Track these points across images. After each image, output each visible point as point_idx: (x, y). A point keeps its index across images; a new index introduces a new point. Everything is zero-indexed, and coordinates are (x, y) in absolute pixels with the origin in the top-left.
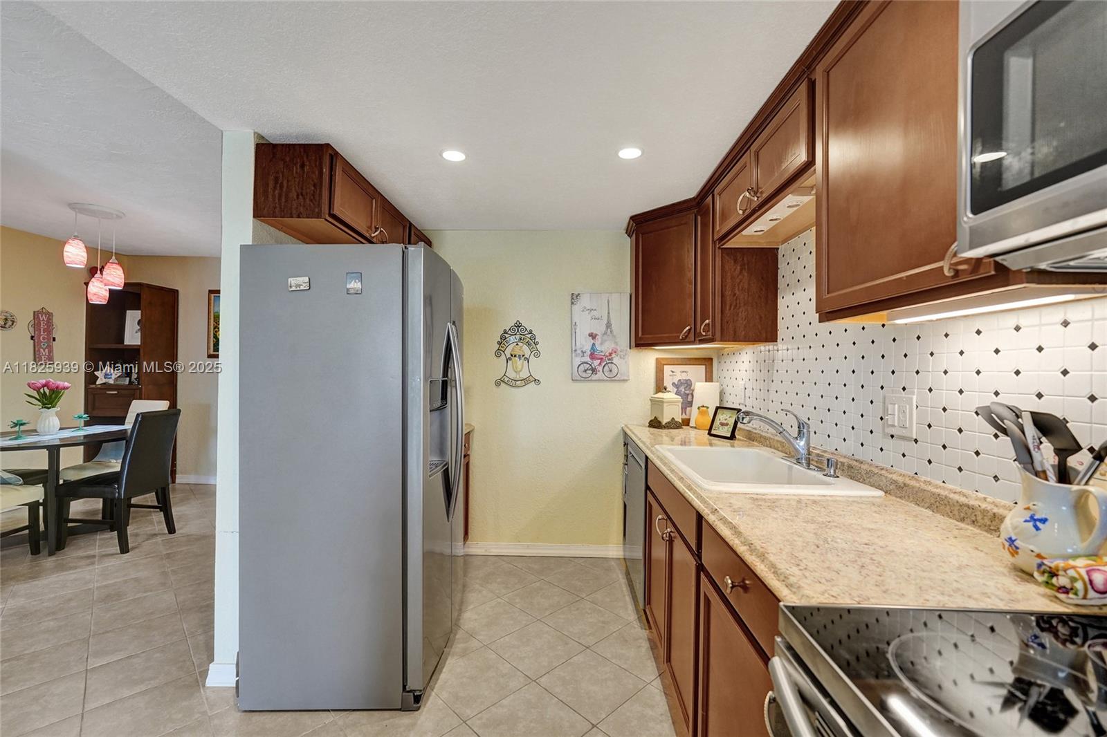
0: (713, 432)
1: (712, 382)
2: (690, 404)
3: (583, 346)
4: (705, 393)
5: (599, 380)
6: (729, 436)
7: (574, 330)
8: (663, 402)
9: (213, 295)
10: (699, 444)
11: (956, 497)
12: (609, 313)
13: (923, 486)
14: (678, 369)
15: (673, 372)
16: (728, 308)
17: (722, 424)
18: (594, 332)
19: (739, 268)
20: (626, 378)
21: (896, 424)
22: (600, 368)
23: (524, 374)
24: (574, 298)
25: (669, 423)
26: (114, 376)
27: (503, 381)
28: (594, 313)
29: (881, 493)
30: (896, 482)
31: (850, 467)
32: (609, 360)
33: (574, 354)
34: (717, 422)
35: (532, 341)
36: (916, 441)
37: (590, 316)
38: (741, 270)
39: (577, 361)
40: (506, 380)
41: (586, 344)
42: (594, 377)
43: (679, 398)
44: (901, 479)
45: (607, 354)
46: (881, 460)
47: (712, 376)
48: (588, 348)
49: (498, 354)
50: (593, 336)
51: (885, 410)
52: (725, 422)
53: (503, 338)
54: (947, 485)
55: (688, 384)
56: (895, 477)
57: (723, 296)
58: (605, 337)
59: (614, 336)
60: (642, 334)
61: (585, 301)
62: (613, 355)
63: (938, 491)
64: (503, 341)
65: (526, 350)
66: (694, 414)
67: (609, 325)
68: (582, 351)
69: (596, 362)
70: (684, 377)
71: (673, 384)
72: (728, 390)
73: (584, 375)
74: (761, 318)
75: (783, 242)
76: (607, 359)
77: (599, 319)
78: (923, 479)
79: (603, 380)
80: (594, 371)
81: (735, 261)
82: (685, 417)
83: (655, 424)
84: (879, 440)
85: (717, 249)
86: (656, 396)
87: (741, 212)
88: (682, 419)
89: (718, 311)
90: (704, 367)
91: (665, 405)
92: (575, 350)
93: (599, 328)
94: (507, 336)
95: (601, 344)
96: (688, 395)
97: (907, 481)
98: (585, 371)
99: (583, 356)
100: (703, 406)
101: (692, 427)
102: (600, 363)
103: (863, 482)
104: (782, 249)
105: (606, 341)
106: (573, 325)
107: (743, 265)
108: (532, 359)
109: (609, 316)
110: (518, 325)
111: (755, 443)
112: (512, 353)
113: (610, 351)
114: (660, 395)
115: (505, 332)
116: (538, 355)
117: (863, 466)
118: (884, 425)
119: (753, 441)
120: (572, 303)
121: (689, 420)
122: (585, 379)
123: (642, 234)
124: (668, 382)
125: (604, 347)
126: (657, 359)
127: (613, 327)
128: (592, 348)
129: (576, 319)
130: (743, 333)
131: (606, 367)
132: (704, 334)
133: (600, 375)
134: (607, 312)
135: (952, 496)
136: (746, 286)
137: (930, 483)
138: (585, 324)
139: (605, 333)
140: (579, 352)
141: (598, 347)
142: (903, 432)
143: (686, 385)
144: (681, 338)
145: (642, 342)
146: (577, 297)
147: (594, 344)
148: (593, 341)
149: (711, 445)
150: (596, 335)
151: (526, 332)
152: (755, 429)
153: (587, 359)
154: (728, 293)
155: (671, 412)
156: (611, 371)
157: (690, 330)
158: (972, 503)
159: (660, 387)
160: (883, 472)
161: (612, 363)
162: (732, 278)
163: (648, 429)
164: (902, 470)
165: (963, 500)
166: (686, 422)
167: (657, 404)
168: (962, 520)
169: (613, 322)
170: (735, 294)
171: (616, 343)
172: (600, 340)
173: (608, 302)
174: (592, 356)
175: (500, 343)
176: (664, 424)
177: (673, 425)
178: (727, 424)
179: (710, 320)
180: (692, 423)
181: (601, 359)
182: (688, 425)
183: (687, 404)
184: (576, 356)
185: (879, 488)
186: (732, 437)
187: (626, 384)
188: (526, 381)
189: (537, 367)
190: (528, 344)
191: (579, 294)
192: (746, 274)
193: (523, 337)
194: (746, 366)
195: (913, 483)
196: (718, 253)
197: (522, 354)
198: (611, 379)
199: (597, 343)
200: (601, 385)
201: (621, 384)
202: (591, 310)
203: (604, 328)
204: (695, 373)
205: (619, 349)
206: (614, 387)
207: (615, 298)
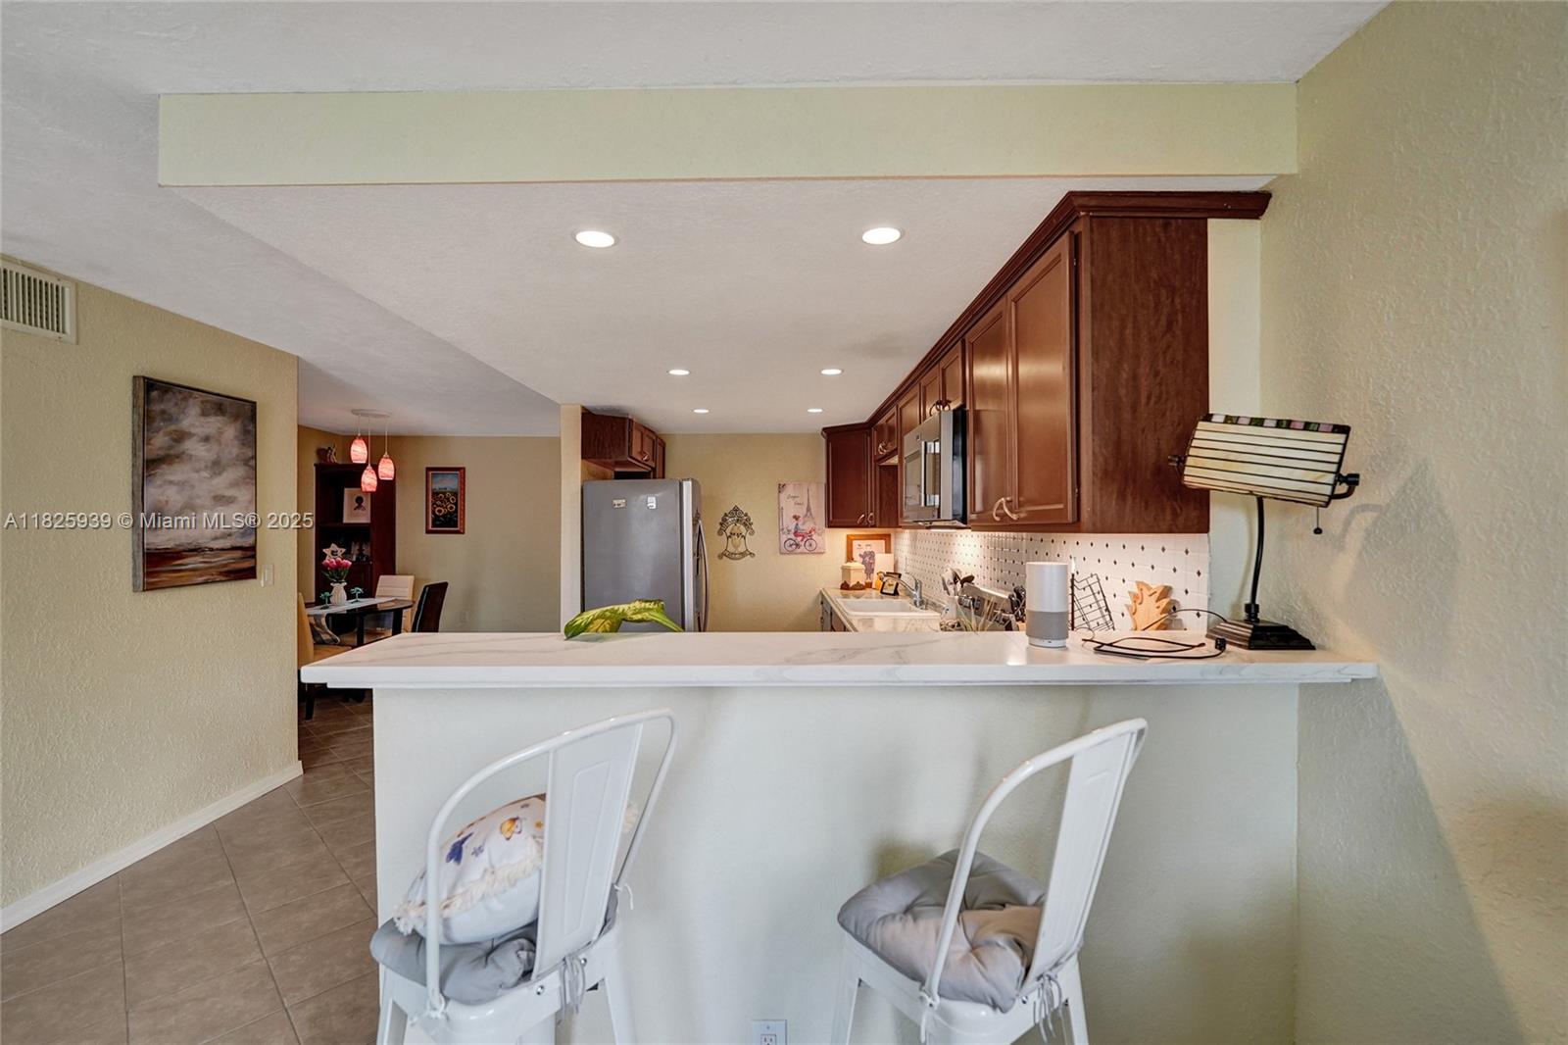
0: (884, 591)
1: (889, 553)
2: (872, 570)
3: (789, 526)
4: (883, 562)
5: (801, 553)
6: (893, 593)
7: (781, 513)
8: (851, 569)
9: (430, 473)
10: (876, 598)
12: (809, 499)
14: (864, 543)
15: (860, 546)
16: (884, 505)
17: (890, 585)
18: (797, 515)
20: (823, 551)
22: (803, 543)
23: (742, 549)
24: (781, 487)
25: (855, 585)
26: (340, 554)
27: (725, 555)
28: (797, 499)
32: (809, 536)
33: (781, 533)
34: (887, 584)
35: (747, 524)
37: (793, 502)
38: (893, 480)
39: (784, 538)
40: (727, 553)
41: (792, 525)
42: (798, 551)
43: (863, 566)
45: (808, 532)
47: (890, 548)
48: (792, 527)
49: (720, 533)
50: (796, 518)
52: (891, 583)
53: (724, 520)
55: (872, 555)
58: (806, 518)
59: (813, 518)
60: (834, 519)
61: (790, 490)
62: (813, 533)
64: (723, 522)
65: (743, 530)
66: (875, 578)
67: (809, 509)
68: (788, 530)
69: (799, 539)
70: (869, 549)
71: (860, 555)
72: (899, 559)
73: (790, 549)
76: (807, 536)
77: (801, 504)
79: (805, 553)
80: (797, 545)
82: (869, 581)
83: (845, 586)
86: (846, 564)
88: (865, 583)
89: (878, 507)
90: (883, 542)
91: (852, 572)
92: (782, 530)
93: (801, 512)
94: (727, 518)
95: (804, 524)
96: (871, 563)
98: (791, 546)
99: (789, 534)
100: (879, 572)
101: (873, 589)
102: (802, 540)
105: (806, 521)
106: (781, 510)
108: (748, 536)
109: (809, 502)
110: (736, 509)
111: (907, 598)
112: (732, 532)
113: (810, 529)
114: (849, 564)
115: (726, 515)
116: (752, 533)
119: (905, 596)
120: (780, 492)
121: (870, 583)
122: (791, 553)
123: (832, 442)
124: (856, 555)
125: (806, 527)
126: (847, 536)
127: (812, 510)
128: (796, 527)
129: (782, 504)
130: (894, 522)
131: (807, 544)
132: (871, 522)
133: (802, 549)
134: (807, 499)
138: (790, 509)
139: (806, 515)
140: (785, 530)
141: (800, 527)
143: (869, 556)
144: (858, 522)
145: (832, 524)
147: (797, 524)
148: (796, 522)
149: (882, 598)
150: (799, 517)
151: (743, 515)
153: (792, 536)
154: (884, 495)
155: (858, 577)
156: (811, 545)
157: (864, 517)
159: (850, 558)
161: (812, 539)
162: (887, 485)
163: (840, 591)
166: (869, 585)
167: (846, 571)
169: (812, 506)
171: (815, 523)
172: (802, 521)
173: (808, 491)
174: (796, 534)
175: (721, 524)
176: (851, 585)
177: (859, 587)
178: (892, 585)
179: (872, 515)
180: (874, 586)
181: (803, 536)
182: (871, 587)
183: (869, 571)
184: (784, 533)
186: (896, 593)
187: (823, 556)
188: (743, 554)
189: (751, 543)
190: (745, 525)
191: (785, 485)
193: (740, 518)
196: (877, 469)
197: (739, 532)
198: (811, 552)
199: (800, 524)
200: (804, 556)
201: (819, 556)
202: (794, 497)
203: (805, 511)
204: (878, 546)
205: (817, 527)
206: (814, 558)
207: (813, 487)
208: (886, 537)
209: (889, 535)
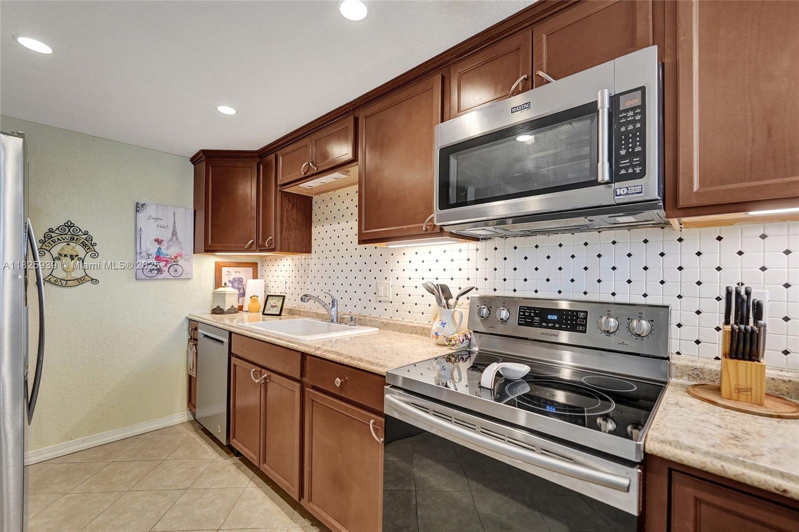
0: (266, 312)
1: (257, 279)
2: (243, 295)
3: (149, 249)
4: (254, 287)
5: (164, 279)
6: (278, 313)
7: (138, 235)
8: (225, 294)
11: (409, 324)
12: (174, 223)
13: (396, 322)
14: (233, 270)
15: (229, 272)
16: (284, 230)
17: (272, 307)
18: (160, 238)
19: (291, 205)
20: (189, 277)
21: (383, 295)
22: (166, 269)
23: (79, 274)
24: (140, 207)
25: (230, 309)
27: (49, 281)
28: (159, 222)
29: (377, 329)
30: (383, 322)
31: (360, 319)
32: (174, 262)
33: (138, 257)
34: (268, 306)
35: (88, 244)
36: (391, 302)
37: (155, 225)
38: (292, 208)
40: (53, 280)
41: (153, 249)
42: (160, 276)
43: (236, 291)
44: (385, 321)
45: (173, 257)
46: (375, 314)
47: (257, 275)
48: (153, 252)
50: (158, 241)
51: (377, 289)
52: (275, 305)
54: (405, 320)
55: (240, 281)
56: (382, 320)
57: (282, 222)
58: (171, 243)
59: (180, 243)
60: (212, 243)
61: (151, 211)
62: (179, 258)
63: (402, 323)
65: (81, 251)
66: (247, 303)
67: (174, 234)
68: (147, 254)
69: (162, 264)
70: (237, 276)
71: (229, 281)
72: (271, 284)
73: (150, 274)
74: (303, 238)
75: (316, 194)
76: (172, 262)
77: (165, 227)
78: (395, 319)
79: (168, 279)
80: (159, 271)
81: (289, 201)
82: (240, 304)
83: (217, 311)
84: (374, 304)
85: (278, 191)
86: (216, 290)
87: (303, 173)
88: (238, 306)
89: (278, 231)
90: (251, 268)
91: (227, 296)
92: (140, 253)
93: (165, 235)
94: (53, 235)
95: (167, 248)
96: (240, 288)
97: (389, 321)
98: (151, 270)
99: (149, 258)
100: (254, 296)
101: (244, 311)
102: (166, 265)
103: (368, 325)
104: (315, 199)
105: (171, 246)
106: (137, 232)
107: (293, 205)
108: (88, 259)
109: (174, 226)
110: (69, 225)
111: (296, 316)
112: (61, 252)
113: (176, 255)
114: (221, 289)
115: (51, 230)
116: (95, 255)
117: (367, 318)
118: (376, 297)
119: (294, 315)
120: (137, 211)
121: (242, 306)
122: (150, 278)
123: (212, 166)
124: (225, 279)
125: (170, 251)
126: (216, 262)
127: (179, 235)
128: (158, 251)
129: (141, 225)
130: (293, 247)
131: (172, 268)
132: (267, 246)
133: (165, 274)
134: (173, 222)
135: (408, 324)
136: (295, 218)
137: (398, 320)
138: (150, 231)
139: (171, 240)
140: (144, 254)
141: (164, 251)
142: (386, 299)
143: (239, 282)
144: (246, 247)
145: (212, 249)
146: (143, 205)
147: (159, 248)
148: (158, 246)
149: (265, 320)
150: (162, 241)
151: (80, 233)
152: (295, 307)
154: (285, 220)
155: (231, 301)
156: (176, 271)
157: (253, 242)
158: (415, 325)
159: (218, 283)
160: (377, 319)
161: (178, 265)
162: (287, 211)
163: (211, 315)
164: (385, 317)
165: (412, 325)
166: (241, 308)
168: (412, 333)
169: (178, 230)
170: (289, 222)
171: (181, 249)
172: (166, 245)
173: (174, 214)
174: (158, 258)
176: (226, 310)
177: (233, 311)
178: (276, 306)
179: (273, 237)
180: (245, 308)
181: (167, 261)
182: (242, 310)
183: (241, 295)
184: (142, 258)
185: (375, 327)
186: (281, 314)
187: (190, 282)
188: (80, 281)
190: (84, 245)
191: (144, 204)
192: (295, 210)
193: (76, 237)
194: (287, 267)
195: (391, 322)
196: (279, 194)
197: (74, 254)
198: (176, 278)
199: (163, 247)
200: (166, 282)
201: (185, 282)
202: (157, 219)
203: (170, 235)
204: (244, 273)
205: (184, 253)
206: (177, 284)
207: (180, 213)
208: (254, 265)
209: (257, 263)
